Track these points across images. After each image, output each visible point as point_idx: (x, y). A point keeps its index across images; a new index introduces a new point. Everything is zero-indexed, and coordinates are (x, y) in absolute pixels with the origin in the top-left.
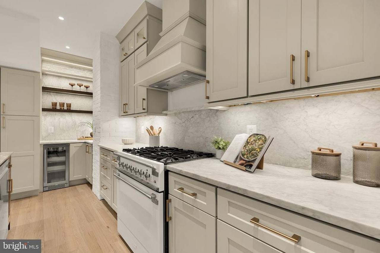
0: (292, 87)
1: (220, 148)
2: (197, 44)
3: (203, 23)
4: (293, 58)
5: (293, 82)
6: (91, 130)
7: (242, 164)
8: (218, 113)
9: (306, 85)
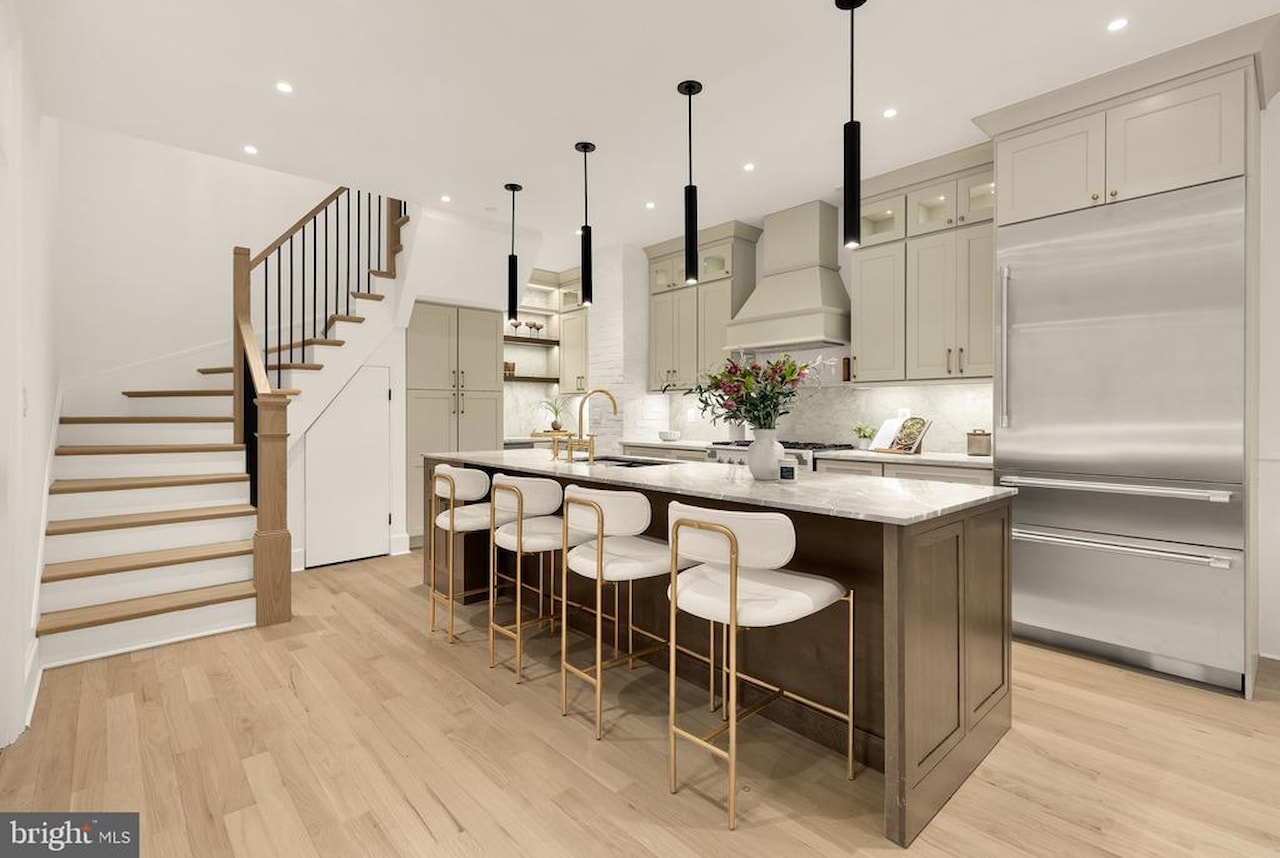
0: (948, 376)
1: (865, 436)
2: (840, 311)
3: (836, 269)
4: (950, 351)
5: (950, 372)
6: (552, 418)
7: (900, 448)
8: (855, 393)
9: (960, 375)
